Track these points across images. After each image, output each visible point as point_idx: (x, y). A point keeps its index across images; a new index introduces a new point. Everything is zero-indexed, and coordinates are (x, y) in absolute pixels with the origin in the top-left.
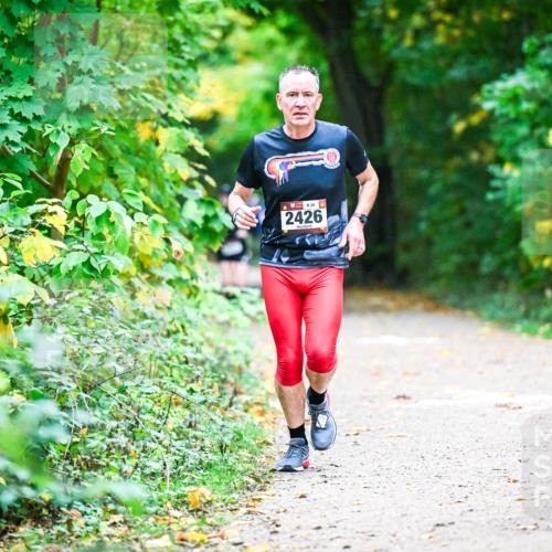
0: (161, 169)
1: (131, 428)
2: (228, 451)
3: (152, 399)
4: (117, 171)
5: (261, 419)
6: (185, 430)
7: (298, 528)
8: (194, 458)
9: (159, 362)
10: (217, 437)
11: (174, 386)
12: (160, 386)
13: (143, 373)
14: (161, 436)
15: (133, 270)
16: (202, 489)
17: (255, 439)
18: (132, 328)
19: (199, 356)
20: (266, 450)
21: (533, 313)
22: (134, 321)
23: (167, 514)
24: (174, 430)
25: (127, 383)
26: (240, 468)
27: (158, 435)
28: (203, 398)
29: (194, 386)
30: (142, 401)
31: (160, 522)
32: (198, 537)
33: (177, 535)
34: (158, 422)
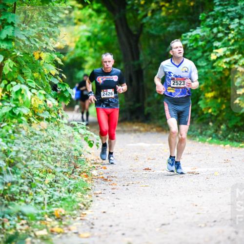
0: (42, 71)
1: (30, 183)
2: (72, 193)
3: (39, 170)
4: (24, 71)
5: (86, 179)
6: (53, 183)
7: (103, 226)
8: (57, 196)
9: (42, 154)
10: (67, 187)
11: (48, 164)
12: (43, 164)
13: (35, 159)
14: (43, 186)
15: (31, 114)
16: (61, 209)
17: (83, 188)
18: (30, 139)
19: (59, 152)
20: (88, 192)
21: (204, 133)
22: (31, 136)
23: (45, 220)
24: (48, 184)
25: (28, 163)
26: (77, 200)
27: (41, 185)
28: (61, 170)
29: (57, 164)
30: (34, 171)
31: (42, 224)
32: (59, 230)
33: (50, 229)
34: (42, 180)
